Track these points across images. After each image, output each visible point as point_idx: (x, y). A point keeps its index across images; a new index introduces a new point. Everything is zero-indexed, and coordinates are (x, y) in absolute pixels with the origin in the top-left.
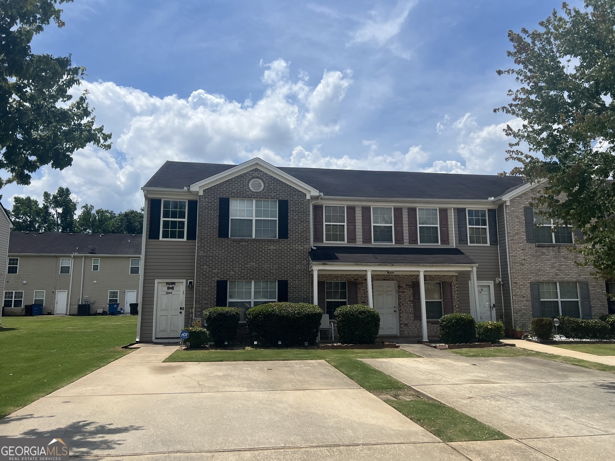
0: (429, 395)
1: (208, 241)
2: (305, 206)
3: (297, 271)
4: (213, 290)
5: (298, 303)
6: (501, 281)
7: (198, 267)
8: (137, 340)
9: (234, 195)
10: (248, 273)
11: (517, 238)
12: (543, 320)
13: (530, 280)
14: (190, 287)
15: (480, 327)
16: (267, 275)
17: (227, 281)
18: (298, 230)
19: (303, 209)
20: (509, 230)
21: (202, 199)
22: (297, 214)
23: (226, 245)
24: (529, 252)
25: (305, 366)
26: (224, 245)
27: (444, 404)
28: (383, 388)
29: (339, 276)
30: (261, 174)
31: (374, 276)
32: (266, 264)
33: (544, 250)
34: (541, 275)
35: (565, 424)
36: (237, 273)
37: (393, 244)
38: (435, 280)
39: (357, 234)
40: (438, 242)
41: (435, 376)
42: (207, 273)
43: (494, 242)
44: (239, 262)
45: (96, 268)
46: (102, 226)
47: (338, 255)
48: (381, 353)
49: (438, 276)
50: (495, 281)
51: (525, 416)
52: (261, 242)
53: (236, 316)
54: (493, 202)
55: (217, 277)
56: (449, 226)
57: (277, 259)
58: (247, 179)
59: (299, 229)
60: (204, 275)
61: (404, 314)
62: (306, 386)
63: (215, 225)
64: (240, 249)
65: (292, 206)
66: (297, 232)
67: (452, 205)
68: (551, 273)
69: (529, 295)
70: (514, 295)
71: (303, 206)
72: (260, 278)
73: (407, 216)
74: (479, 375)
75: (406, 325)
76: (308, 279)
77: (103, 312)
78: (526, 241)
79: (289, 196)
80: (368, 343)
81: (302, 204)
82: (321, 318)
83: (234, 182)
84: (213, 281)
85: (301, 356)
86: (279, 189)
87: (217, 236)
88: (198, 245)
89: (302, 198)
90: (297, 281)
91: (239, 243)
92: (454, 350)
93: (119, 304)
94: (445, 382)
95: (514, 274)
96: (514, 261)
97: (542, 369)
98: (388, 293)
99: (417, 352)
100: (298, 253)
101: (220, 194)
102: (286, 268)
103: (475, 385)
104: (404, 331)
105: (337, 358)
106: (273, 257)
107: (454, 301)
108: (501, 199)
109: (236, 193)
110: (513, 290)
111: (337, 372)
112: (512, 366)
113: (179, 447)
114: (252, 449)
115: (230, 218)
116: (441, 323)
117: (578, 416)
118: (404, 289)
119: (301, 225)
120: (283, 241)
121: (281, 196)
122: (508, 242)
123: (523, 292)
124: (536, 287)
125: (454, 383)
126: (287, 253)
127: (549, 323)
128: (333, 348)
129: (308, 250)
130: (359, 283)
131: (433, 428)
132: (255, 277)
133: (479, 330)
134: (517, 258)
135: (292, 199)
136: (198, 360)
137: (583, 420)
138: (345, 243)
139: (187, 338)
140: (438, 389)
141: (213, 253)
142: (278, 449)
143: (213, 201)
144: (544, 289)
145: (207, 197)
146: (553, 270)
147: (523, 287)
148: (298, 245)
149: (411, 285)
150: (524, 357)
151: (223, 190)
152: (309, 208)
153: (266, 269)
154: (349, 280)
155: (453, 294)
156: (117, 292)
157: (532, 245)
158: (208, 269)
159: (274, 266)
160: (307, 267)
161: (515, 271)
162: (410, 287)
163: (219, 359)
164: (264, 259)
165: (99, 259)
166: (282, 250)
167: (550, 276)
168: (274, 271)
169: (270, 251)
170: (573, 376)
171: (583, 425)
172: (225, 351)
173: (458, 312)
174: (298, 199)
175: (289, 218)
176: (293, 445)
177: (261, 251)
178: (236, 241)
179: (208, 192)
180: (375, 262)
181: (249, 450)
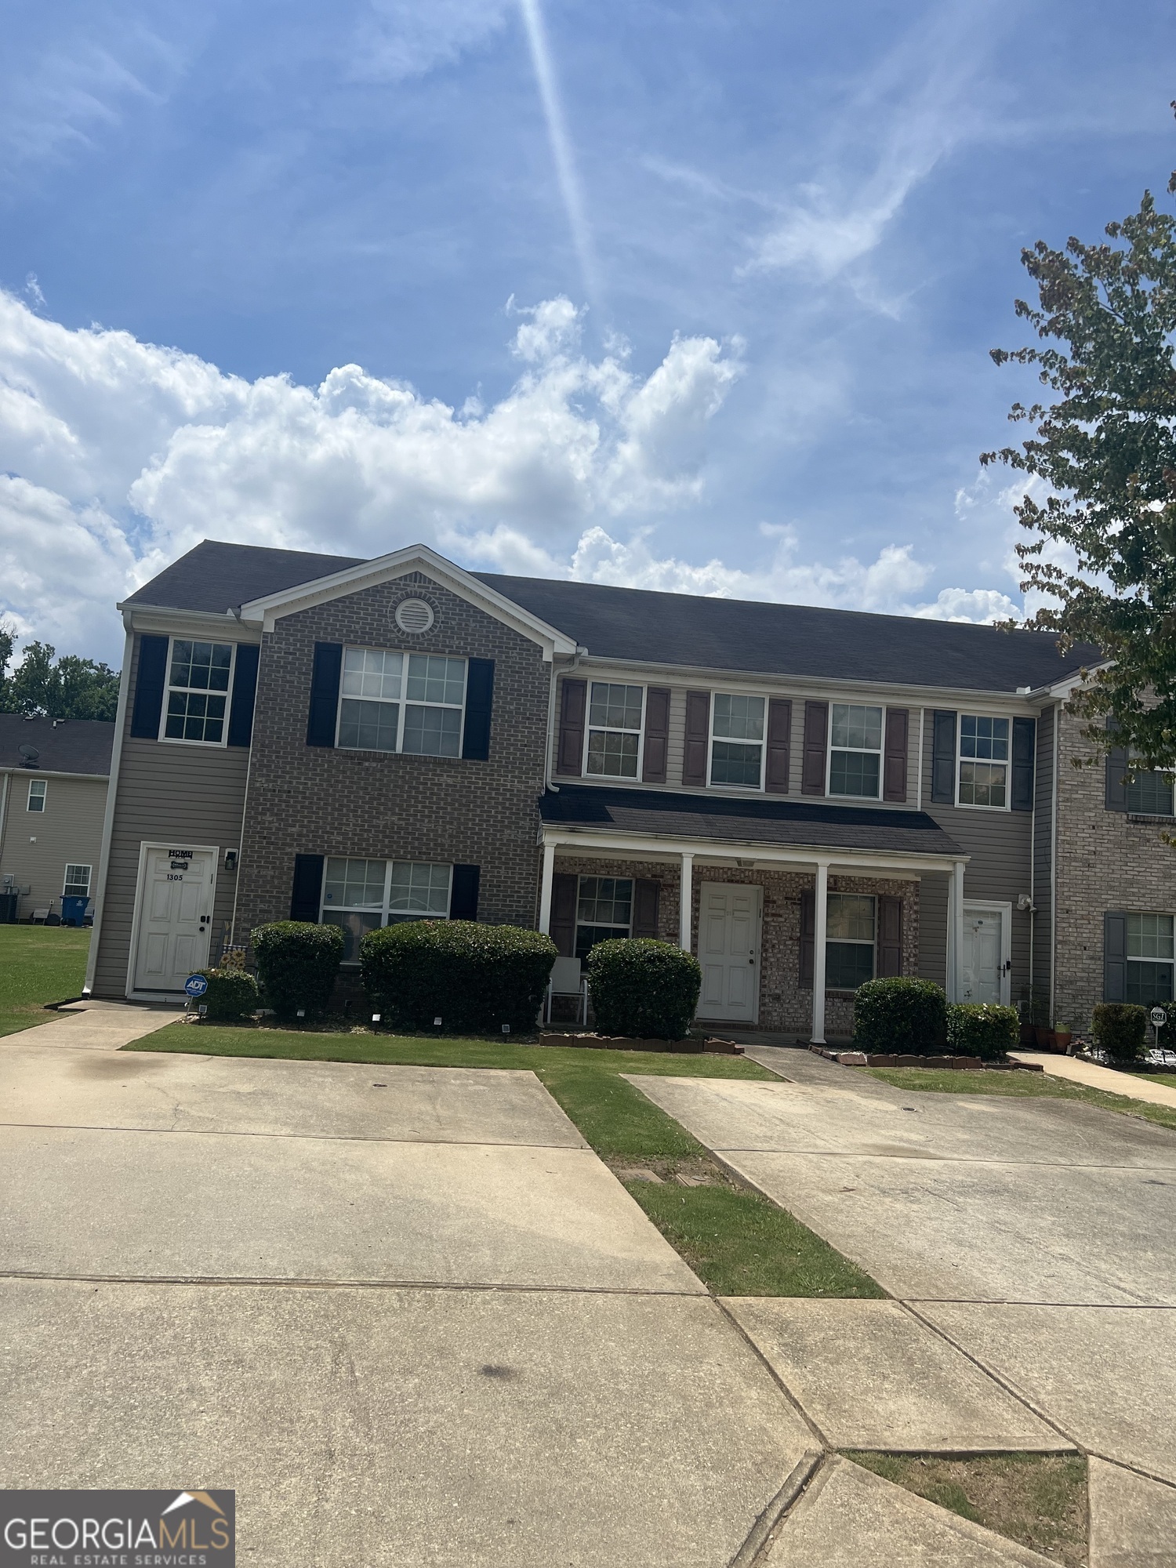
0: (747, 1177)
1: (279, 752)
2: (538, 679)
3: (504, 845)
4: (285, 878)
5: (496, 925)
6: (1031, 905)
7: (251, 818)
8: (86, 990)
9: (355, 637)
10: (379, 841)
11: (1082, 796)
12: (1121, 1009)
13: (1104, 905)
14: (230, 866)
15: (959, 1016)
16: (427, 849)
17: (322, 858)
18: (515, 740)
19: (532, 687)
20: (1061, 773)
21: (271, 642)
22: (515, 699)
23: (326, 766)
24: (1108, 834)
25: (477, 1083)
26: (320, 765)
27: (772, 1202)
28: (642, 1151)
29: (615, 864)
30: (428, 588)
31: (705, 870)
32: (426, 820)
33: (1149, 832)
34: (1134, 894)
35: (1051, 1271)
36: (349, 839)
37: (759, 792)
38: (860, 890)
39: (670, 759)
40: (876, 795)
41: (791, 1130)
42: (273, 834)
43: (1023, 802)
44: (357, 811)
45: (36, 804)
46: (73, 700)
47: (612, 810)
48: (690, 1063)
49: (870, 879)
50: (1015, 902)
51: (960, 1244)
52: (416, 764)
53: (332, 947)
54: (1029, 700)
55: (298, 845)
56: (910, 755)
57: (455, 809)
58: (390, 598)
59: (517, 736)
60: (265, 838)
61: (774, 969)
62: (447, 1134)
63: (300, 711)
64: (362, 779)
65: (503, 677)
66: (512, 745)
67: (921, 701)
68: (1160, 890)
69: (1099, 945)
70: (1061, 942)
71: (533, 678)
72: (409, 857)
73: (802, 723)
74: (906, 1135)
75: (777, 998)
76: (532, 867)
77: (50, 915)
78: (1103, 807)
79: (497, 650)
80: (665, 1038)
81: (531, 673)
82: (551, 966)
83: (355, 603)
84: (287, 854)
85: (482, 1057)
86: (473, 630)
87: (305, 741)
88: (254, 760)
89: (531, 658)
90: (502, 871)
91: (359, 764)
92: (881, 1069)
93: (89, 899)
94: (807, 1147)
95: (1066, 889)
96: (1068, 855)
97: (1078, 1130)
98: (737, 914)
99: (782, 1068)
100: (512, 800)
101: (319, 633)
102: (476, 834)
103: (878, 1160)
104: (769, 1013)
105: (568, 1069)
106: (445, 804)
107: (904, 946)
108: (1048, 694)
109: (360, 633)
110: (1059, 929)
111: (549, 1103)
112: (1004, 1119)
113: (22, 1264)
114: (207, 1281)
115: (342, 696)
116: (859, 1000)
117: (1098, 1256)
118: (778, 907)
119: (523, 727)
120: (475, 764)
121: (476, 649)
122: (1057, 805)
123: (1084, 935)
124: (1117, 923)
125: (828, 1151)
126: (483, 797)
127: (1137, 1016)
128: (575, 1043)
129: (537, 793)
130: (664, 885)
131: (704, 1259)
132: (394, 851)
133: (955, 1024)
134: (1076, 847)
135: (504, 658)
136: (212, 1051)
137: (1103, 1266)
138: (636, 781)
139: (202, 993)
140: (779, 1162)
141: (291, 783)
142: (276, 1283)
143: (299, 650)
144: (1139, 931)
145: (284, 639)
146: (1167, 884)
147: (1086, 922)
148: (512, 777)
149: (799, 899)
150: (1049, 1099)
151: (326, 624)
152: (549, 684)
153: (424, 835)
154: (638, 876)
155: (905, 928)
156: (86, 869)
157: (1117, 816)
158: (277, 825)
159: (448, 827)
160: (533, 835)
161: (1068, 881)
162: (795, 904)
163: (266, 1051)
164: (423, 807)
165: (46, 781)
166: (470, 787)
167: (1157, 900)
168: (447, 842)
169: (438, 789)
170: (1146, 1154)
171: (1097, 1277)
172: (297, 1032)
173: (914, 974)
174: (520, 659)
175: (494, 706)
176: (318, 1278)
177: (414, 788)
178: (352, 758)
179: (287, 625)
180: (706, 833)
181: (199, 1283)
